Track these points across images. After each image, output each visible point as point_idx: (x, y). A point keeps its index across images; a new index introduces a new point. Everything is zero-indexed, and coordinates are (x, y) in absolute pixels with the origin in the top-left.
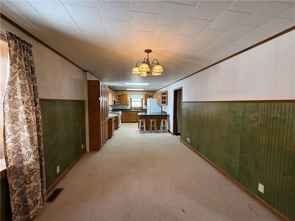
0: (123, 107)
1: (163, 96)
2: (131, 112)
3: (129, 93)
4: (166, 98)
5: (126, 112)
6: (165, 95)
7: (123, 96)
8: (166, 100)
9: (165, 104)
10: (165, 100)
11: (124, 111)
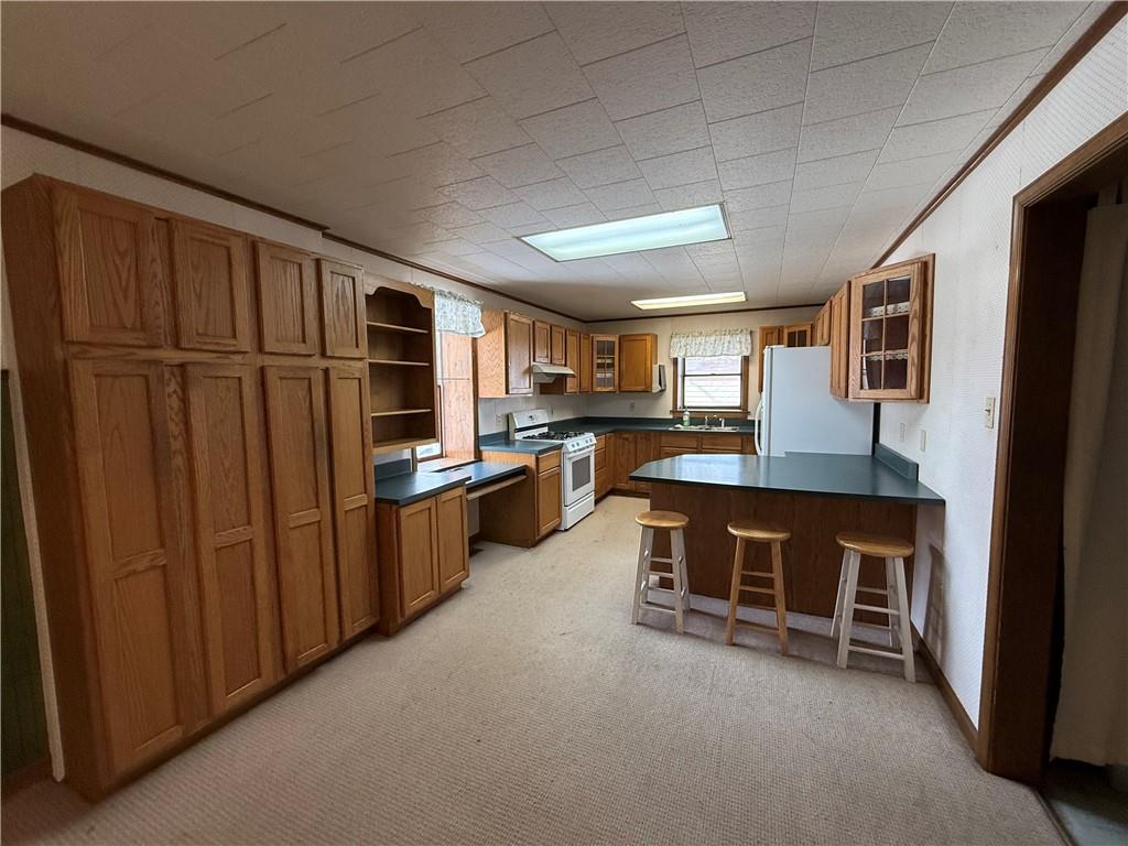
0: (632, 406)
1: (878, 312)
2: (664, 439)
3: (663, 330)
4: (914, 329)
5: (636, 438)
6: (903, 307)
7: (625, 344)
8: (911, 353)
9: (902, 385)
10: (900, 354)
11: (627, 431)
